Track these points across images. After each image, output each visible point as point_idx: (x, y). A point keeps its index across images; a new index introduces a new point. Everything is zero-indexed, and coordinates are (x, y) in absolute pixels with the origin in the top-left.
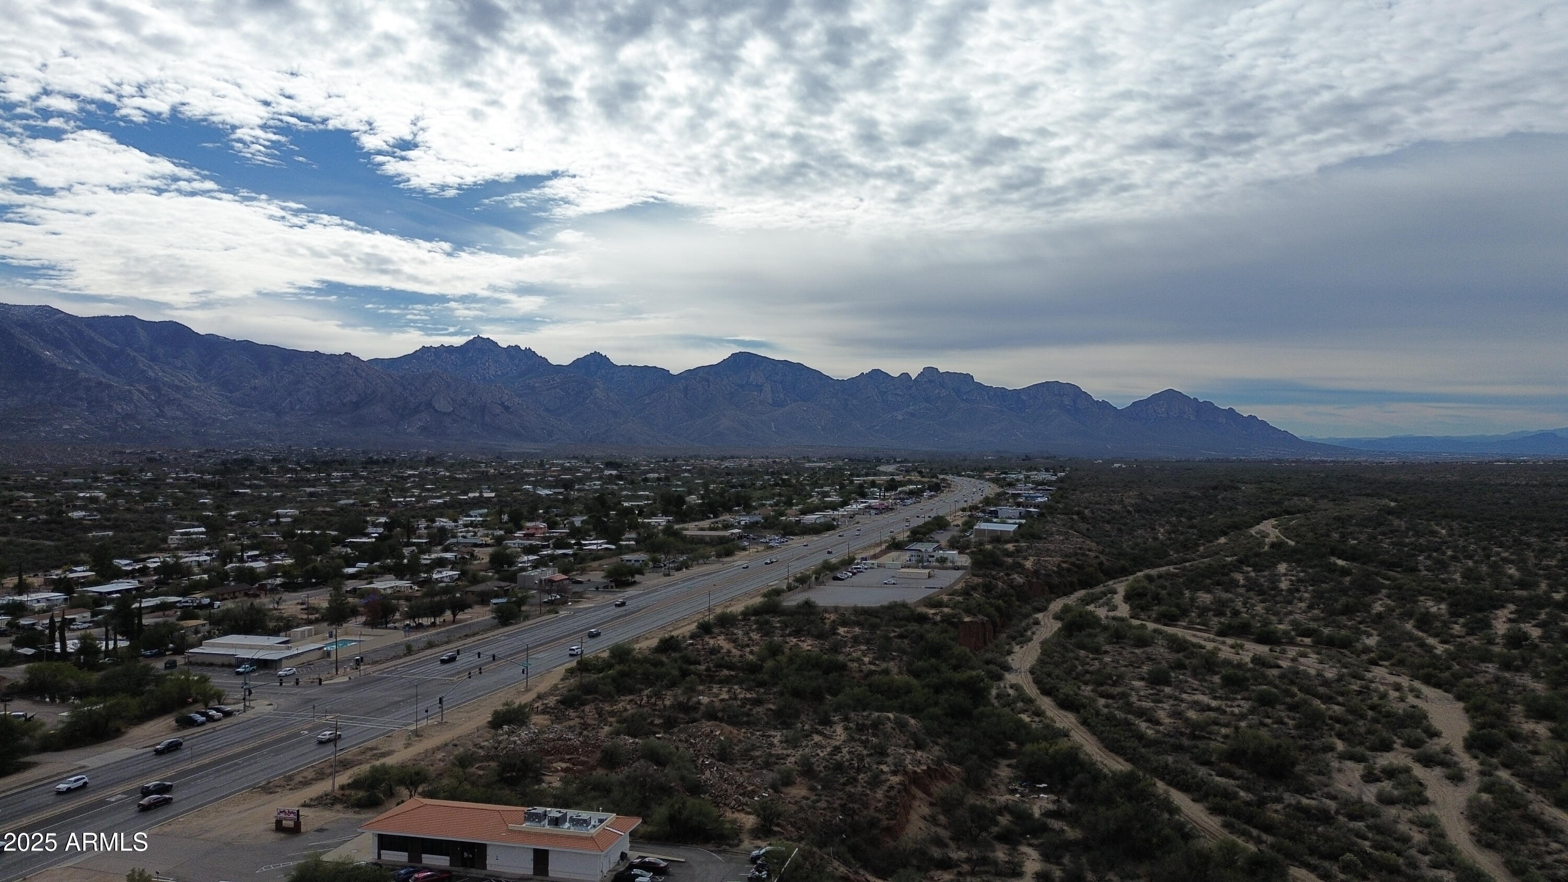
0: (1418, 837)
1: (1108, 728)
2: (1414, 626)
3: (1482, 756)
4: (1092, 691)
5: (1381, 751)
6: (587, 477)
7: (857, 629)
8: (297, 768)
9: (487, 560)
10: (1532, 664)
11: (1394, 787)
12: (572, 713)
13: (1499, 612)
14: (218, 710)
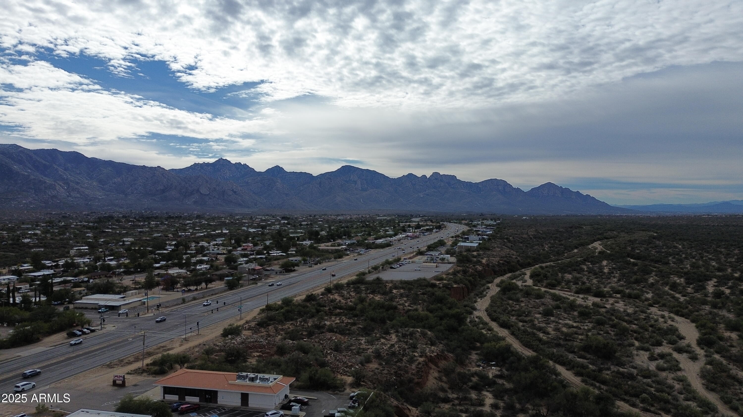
0: (677, 386)
1: (524, 336)
2: (669, 289)
3: (705, 348)
4: (516, 319)
5: (656, 346)
6: (273, 224)
7: (402, 291)
8: (125, 356)
9: (223, 260)
10: (727, 306)
11: (664, 363)
12: (263, 330)
13: (709, 282)
14: (88, 329)
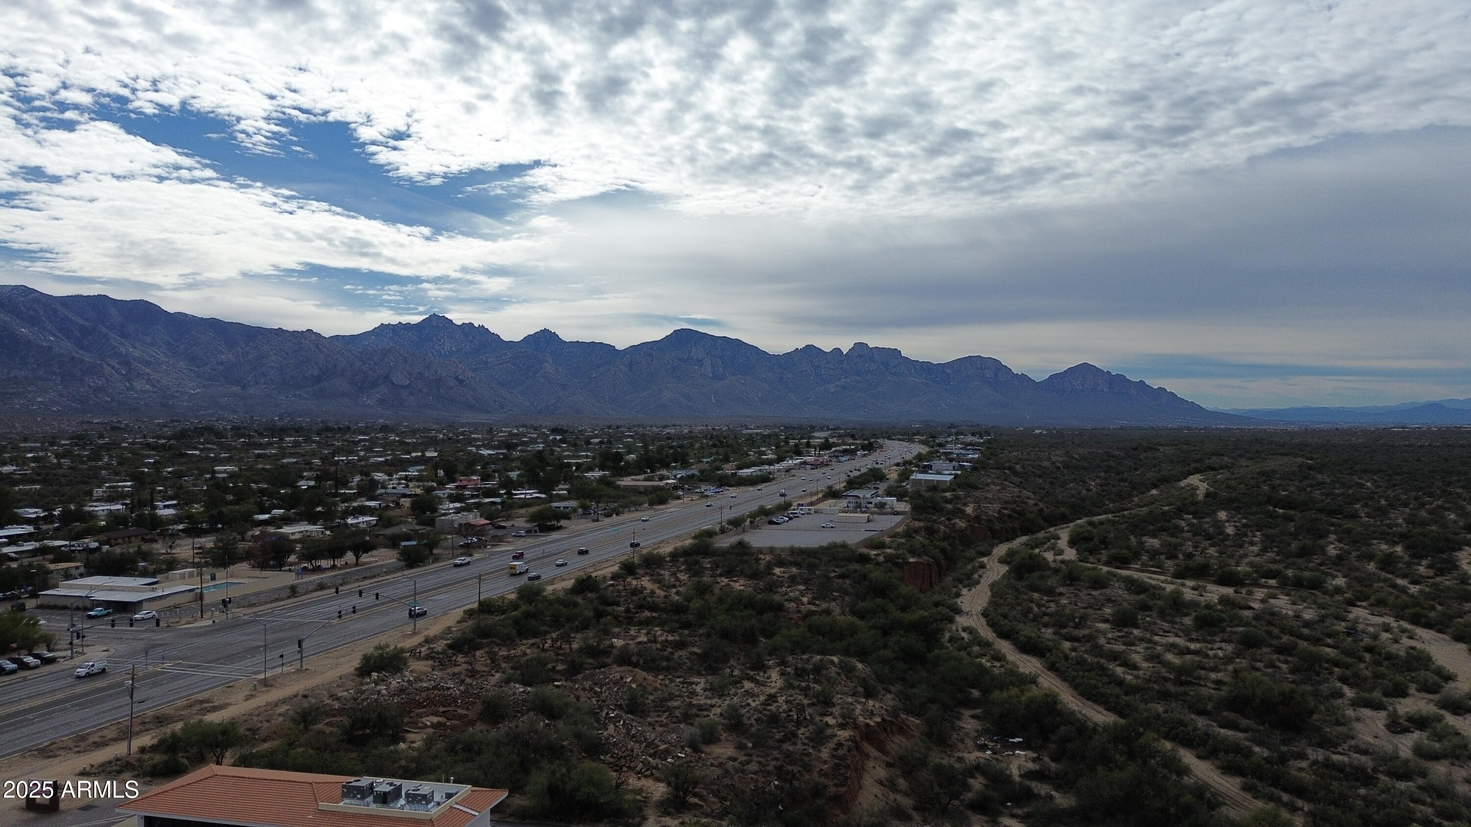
1: (1081, 673)
2: (1377, 568)
4: (1054, 634)
5: (1396, 697)
6: (534, 441)
7: (794, 570)
8: (95, 726)
9: (409, 508)
11: (1429, 739)
12: (460, 658)
13: (1460, 554)
14: (38, 657)
